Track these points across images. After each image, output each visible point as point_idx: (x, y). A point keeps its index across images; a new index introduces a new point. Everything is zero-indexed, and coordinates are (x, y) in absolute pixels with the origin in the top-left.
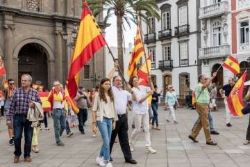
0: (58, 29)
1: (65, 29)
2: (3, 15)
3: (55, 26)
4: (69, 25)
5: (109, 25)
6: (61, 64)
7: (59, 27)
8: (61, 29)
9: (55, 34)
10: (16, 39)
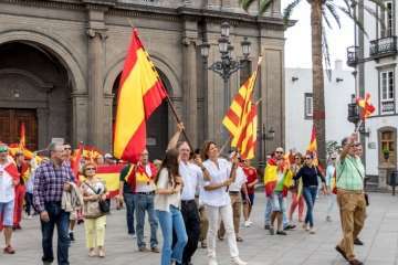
0: (188, 34)
1: (203, 35)
2: (87, 12)
3: (183, 30)
4: (211, 27)
5: (294, 22)
6: (194, 105)
7: (192, 31)
8: (195, 34)
9: (182, 45)
10: (110, 56)
